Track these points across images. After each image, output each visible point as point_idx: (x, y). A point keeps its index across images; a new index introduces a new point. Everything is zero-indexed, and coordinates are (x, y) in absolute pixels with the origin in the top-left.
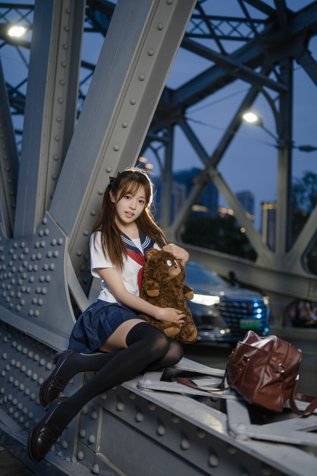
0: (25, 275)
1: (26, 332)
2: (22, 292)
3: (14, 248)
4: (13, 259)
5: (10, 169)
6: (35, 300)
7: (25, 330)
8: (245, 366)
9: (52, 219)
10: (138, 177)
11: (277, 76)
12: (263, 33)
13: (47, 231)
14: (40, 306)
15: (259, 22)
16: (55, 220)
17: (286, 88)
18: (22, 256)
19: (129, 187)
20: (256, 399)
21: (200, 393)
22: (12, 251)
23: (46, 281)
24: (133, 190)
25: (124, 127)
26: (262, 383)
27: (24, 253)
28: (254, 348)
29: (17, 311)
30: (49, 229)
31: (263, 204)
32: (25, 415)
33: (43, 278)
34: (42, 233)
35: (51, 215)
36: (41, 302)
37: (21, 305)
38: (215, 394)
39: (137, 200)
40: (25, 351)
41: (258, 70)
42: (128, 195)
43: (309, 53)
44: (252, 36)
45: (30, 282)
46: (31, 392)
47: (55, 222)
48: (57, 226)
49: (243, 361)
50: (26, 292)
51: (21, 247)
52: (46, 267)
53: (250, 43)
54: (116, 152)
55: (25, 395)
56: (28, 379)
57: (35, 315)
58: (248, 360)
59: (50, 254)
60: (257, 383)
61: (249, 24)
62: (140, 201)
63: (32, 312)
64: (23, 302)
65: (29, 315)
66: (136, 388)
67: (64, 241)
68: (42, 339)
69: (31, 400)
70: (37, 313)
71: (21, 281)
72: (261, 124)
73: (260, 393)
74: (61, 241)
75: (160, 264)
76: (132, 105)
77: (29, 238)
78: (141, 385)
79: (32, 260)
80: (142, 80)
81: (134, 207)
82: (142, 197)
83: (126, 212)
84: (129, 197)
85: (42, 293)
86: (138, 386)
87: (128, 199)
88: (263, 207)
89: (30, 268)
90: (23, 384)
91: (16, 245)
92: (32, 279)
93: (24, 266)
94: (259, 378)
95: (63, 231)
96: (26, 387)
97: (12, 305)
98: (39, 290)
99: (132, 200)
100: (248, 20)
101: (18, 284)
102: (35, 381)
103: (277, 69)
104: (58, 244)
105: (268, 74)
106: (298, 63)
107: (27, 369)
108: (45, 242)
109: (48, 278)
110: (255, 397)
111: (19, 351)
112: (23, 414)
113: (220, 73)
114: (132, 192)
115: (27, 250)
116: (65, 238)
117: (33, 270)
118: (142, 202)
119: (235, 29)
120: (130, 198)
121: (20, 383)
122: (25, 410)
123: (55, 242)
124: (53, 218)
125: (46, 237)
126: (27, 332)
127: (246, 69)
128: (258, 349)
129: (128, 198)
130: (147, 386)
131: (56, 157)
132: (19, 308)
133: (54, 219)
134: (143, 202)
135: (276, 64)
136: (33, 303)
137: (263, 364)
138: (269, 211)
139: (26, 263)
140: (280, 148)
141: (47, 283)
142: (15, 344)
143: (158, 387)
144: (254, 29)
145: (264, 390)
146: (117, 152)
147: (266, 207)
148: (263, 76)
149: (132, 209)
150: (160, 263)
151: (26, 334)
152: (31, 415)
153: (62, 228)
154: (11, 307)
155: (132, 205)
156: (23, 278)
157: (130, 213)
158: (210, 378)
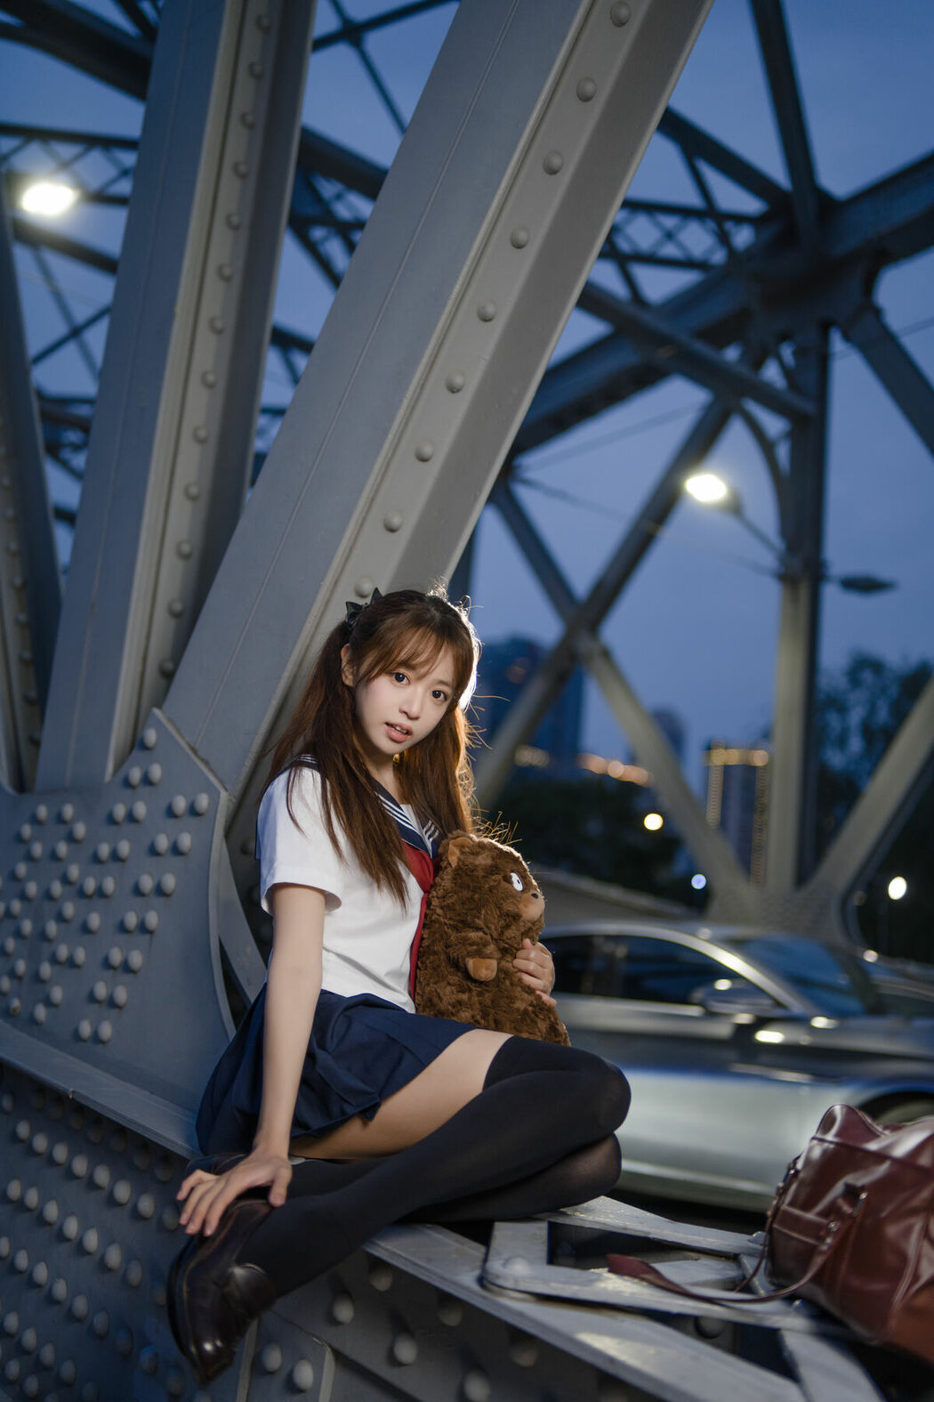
0: (69, 909)
1: (71, 1089)
2: (54, 961)
3: (35, 821)
4: (29, 858)
5: (25, 585)
6: (101, 991)
7: (70, 1086)
8: (850, 1216)
9: (174, 733)
10: (437, 615)
11: (787, 372)
12: (750, 253)
13: (156, 772)
14: (116, 1010)
15: (740, 219)
16: (183, 738)
17: (808, 407)
18: (63, 849)
19: (409, 646)
20: (898, 1329)
21: (694, 1308)
22: (27, 831)
23: (143, 928)
24: (418, 655)
25: (423, 459)
26: (916, 1277)
27: (71, 839)
28: (880, 1157)
29: (33, 1021)
30: (162, 765)
31: (709, 748)
32: (46, 1368)
33: (131, 920)
34: (136, 775)
35: (170, 720)
36: (121, 995)
37: (49, 1003)
38: (743, 1311)
39: (429, 688)
40: (60, 1153)
41: (732, 354)
42: (402, 670)
43: (877, 312)
44: (719, 257)
45: (86, 929)
46: (74, 1292)
47: (183, 744)
48: (193, 756)
49: (840, 1202)
50: (71, 963)
51: (60, 819)
52: (147, 883)
53: (713, 279)
54: (390, 534)
55: (51, 1300)
56: (64, 1247)
57: (96, 1038)
58: (863, 1196)
59: (163, 843)
60: (896, 1276)
61: (711, 225)
62: (436, 694)
63: (86, 1029)
64: (57, 994)
65: (77, 1037)
66: (476, 1287)
67: (214, 802)
68: (129, 1116)
69: (71, 1316)
70: (106, 1031)
71: (52, 928)
72: (735, 507)
73: (910, 1310)
74: (203, 802)
75: (495, 884)
76: (453, 392)
77: (87, 792)
78: (498, 1277)
79: (96, 859)
80: (486, 319)
81: (414, 711)
82: (442, 682)
83: (388, 724)
84: (404, 676)
85: (126, 968)
86: (483, 1281)
87: (398, 684)
88: (708, 757)
89: (90, 885)
90: (46, 1263)
91: (42, 812)
92: (95, 920)
93: (65, 880)
94: (903, 1258)
95: (212, 771)
96: (55, 1274)
97: (16, 1003)
98: (116, 957)
99: (410, 689)
100: (709, 213)
101: (43, 936)
102: (89, 1253)
103: (787, 352)
104: (193, 811)
105: (758, 364)
106: (847, 337)
107: (65, 1213)
108: (146, 804)
109: (152, 919)
110: (893, 1323)
111: (38, 1154)
112: (39, 1367)
113: (626, 357)
114: (414, 662)
115: (80, 830)
116: (219, 793)
117: (100, 893)
118: (442, 695)
119: (669, 236)
120: (405, 681)
121: (33, 1261)
122: (48, 1354)
123: (181, 804)
124: (178, 730)
125: (148, 789)
126: (73, 1092)
127: (701, 347)
128: (896, 1161)
129: (399, 678)
130: (516, 1280)
131: (186, 548)
132: (41, 1012)
133: (180, 734)
134: (446, 698)
135: (784, 337)
136: (92, 998)
137: (914, 1212)
138: (727, 769)
139: (74, 872)
140: (787, 578)
141: (147, 936)
142: (23, 1130)
143: (553, 1285)
144: (724, 239)
145: (922, 1300)
146: (395, 534)
147: (720, 758)
148: (745, 371)
149: (410, 718)
150: (495, 881)
151: (71, 1097)
152: (68, 1370)
153: (206, 763)
154: (14, 1010)
155: (410, 702)
156: (61, 918)
157: (398, 728)
158: (692, 1259)
